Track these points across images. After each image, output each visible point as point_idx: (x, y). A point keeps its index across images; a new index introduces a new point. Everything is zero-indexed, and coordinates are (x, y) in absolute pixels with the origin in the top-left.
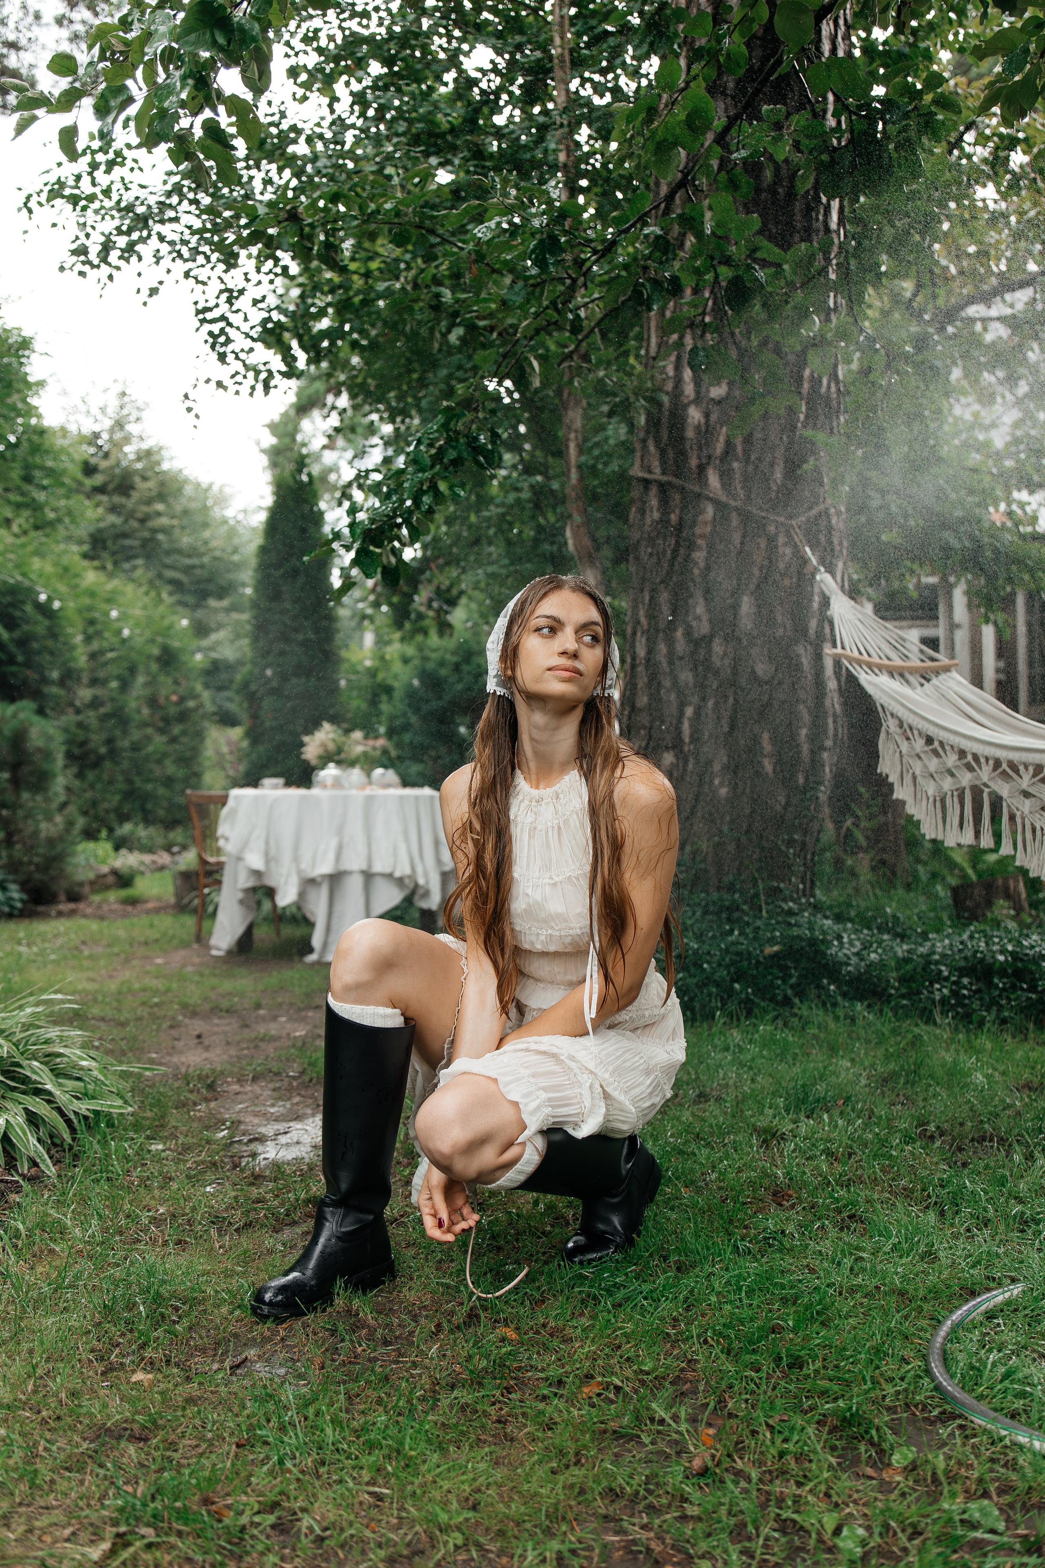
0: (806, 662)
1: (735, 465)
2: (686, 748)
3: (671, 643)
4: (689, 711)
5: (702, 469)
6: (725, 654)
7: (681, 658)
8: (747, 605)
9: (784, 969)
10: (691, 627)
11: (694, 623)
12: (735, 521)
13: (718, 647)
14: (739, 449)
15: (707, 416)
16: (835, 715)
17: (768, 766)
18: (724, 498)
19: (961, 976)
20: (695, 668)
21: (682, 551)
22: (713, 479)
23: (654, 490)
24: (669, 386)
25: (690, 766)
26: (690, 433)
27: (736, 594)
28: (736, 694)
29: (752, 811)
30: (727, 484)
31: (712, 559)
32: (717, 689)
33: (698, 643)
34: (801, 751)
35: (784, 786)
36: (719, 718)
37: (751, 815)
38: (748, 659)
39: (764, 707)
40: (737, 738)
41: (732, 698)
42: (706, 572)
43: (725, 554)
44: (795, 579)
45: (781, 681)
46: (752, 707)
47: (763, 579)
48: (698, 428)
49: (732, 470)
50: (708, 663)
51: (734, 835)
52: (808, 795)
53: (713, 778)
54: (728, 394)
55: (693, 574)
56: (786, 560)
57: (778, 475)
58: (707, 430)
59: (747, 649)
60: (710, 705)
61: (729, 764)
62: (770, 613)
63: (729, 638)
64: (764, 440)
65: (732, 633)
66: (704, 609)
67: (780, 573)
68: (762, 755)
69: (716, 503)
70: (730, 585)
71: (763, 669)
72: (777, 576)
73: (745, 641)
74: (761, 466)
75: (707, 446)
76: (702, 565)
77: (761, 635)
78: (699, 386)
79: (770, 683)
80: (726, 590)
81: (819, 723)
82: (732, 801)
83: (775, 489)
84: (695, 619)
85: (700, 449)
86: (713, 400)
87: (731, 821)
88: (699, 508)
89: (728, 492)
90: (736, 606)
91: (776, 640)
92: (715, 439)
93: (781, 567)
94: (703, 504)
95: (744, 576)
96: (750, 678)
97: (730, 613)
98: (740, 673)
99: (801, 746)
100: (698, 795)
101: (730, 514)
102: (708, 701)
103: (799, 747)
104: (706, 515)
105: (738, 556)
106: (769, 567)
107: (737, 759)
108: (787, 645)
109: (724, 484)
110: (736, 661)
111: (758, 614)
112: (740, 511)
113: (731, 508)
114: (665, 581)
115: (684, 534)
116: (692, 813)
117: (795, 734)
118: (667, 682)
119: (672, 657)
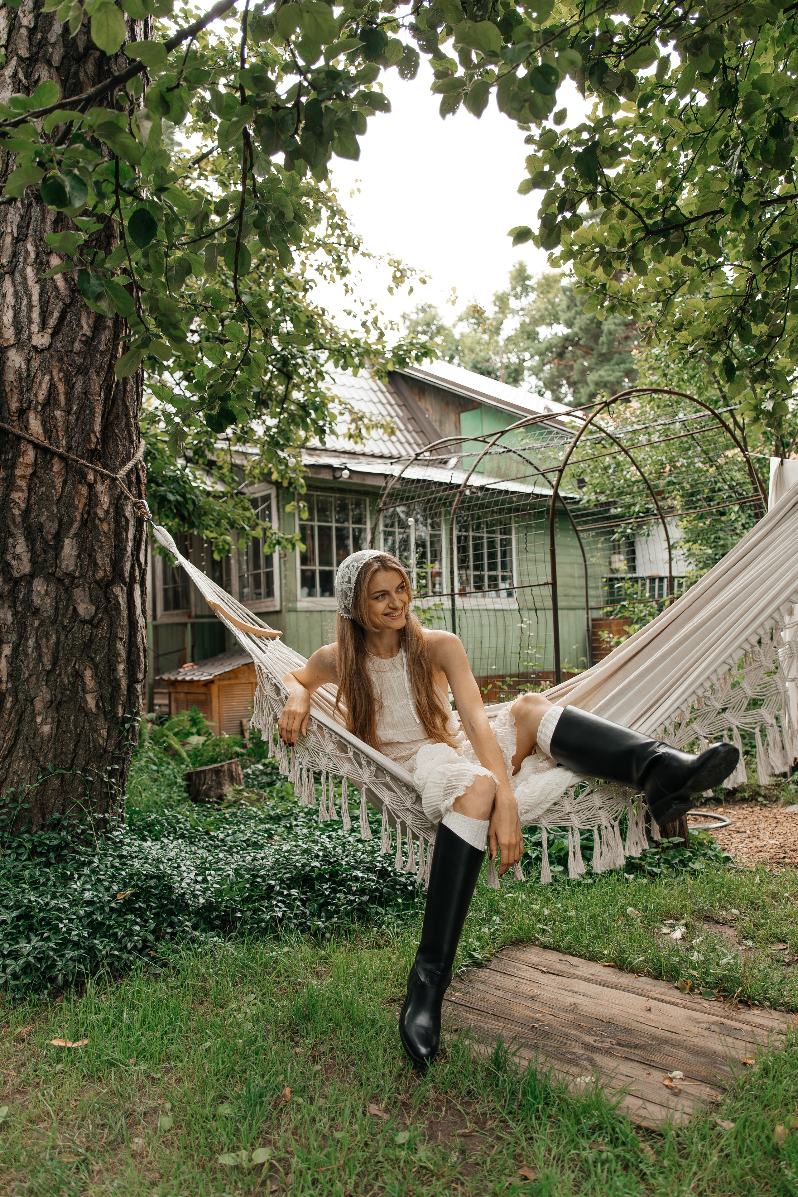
0: (122, 600)
1: (58, 413)
5: (22, 412)
6: (47, 593)
8: (69, 547)
9: (140, 914)
10: (9, 565)
11: (14, 563)
12: (57, 466)
13: (39, 586)
14: (62, 398)
15: (28, 361)
17: (91, 702)
18: (46, 444)
19: (289, 888)
20: (13, 606)
22: (35, 424)
26: (10, 377)
27: (59, 537)
28: (57, 632)
29: (76, 746)
30: (48, 430)
31: (32, 501)
32: (38, 628)
33: (16, 582)
34: (119, 685)
35: (106, 719)
36: (40, 656)
37: (75, 750)
38: (70, 597)
39: (85, 644)
40: (59, 675)
41: (54, 637)
42: (26, 513)
43: (46, 497)
44: (113, 526)
45: (101, 620)
46: (74, 645)
47: (84, 523)
48: (19, 372)
49: (54, 418)
50: (28, 602)
51: (58, 771)
52: (127, 726)
53: (34, 715)
54: (51, 345)
55: (14, 515)
56: (105, 507)
57: (97, 428)
58: (28, 376)
59: (68, 590)
60: (31, 643)
61: (51, 702)
62: (90, 556)
63: (50, 578)
64: (85, 393)
65: (53, 574)
66: (25, 548)
67: (99, 519)
68: (84, 691)
69: (36, 446)
70: (51, 527)
71: (85, 609)
72: (97, 522)
73: (67, 582)
74: (82, 417)
75: (28, 390)
76: (23, 506)
77: (82, 576)
78: (20, 333)
79: (90, 622)
80: (48, 532)
81: (133, 658)
82: (55, 738)
83: (94, 440)
84: (14, 558)
85: (21, 393)
86: (35, 348)
87: (55, 757)
88: (19, 450)
89: (50, 438)
90: (58, 548)
91: (96, 582)
92: (36, 386)
93: (101, 514)
94: (23, 446)
95: (65, 519)
96: (72, 617)
97: (51, 554)
98: (61, 612)
99: (119, 680)
100: (18, 732)
101: (52, 459)
102: (27, 640)
103: (117, 682)
104: (26, 458)
105: (59, 500)
106: (89, 513)
107: (59, 696)
108: (106, 586)
109: (45, 431)
110: (57, 599)
111: (79, 556)
112: (62, 457)
113: (54, 454)
115: (2, 474)
116: (10, 751)
117: (113, 670)
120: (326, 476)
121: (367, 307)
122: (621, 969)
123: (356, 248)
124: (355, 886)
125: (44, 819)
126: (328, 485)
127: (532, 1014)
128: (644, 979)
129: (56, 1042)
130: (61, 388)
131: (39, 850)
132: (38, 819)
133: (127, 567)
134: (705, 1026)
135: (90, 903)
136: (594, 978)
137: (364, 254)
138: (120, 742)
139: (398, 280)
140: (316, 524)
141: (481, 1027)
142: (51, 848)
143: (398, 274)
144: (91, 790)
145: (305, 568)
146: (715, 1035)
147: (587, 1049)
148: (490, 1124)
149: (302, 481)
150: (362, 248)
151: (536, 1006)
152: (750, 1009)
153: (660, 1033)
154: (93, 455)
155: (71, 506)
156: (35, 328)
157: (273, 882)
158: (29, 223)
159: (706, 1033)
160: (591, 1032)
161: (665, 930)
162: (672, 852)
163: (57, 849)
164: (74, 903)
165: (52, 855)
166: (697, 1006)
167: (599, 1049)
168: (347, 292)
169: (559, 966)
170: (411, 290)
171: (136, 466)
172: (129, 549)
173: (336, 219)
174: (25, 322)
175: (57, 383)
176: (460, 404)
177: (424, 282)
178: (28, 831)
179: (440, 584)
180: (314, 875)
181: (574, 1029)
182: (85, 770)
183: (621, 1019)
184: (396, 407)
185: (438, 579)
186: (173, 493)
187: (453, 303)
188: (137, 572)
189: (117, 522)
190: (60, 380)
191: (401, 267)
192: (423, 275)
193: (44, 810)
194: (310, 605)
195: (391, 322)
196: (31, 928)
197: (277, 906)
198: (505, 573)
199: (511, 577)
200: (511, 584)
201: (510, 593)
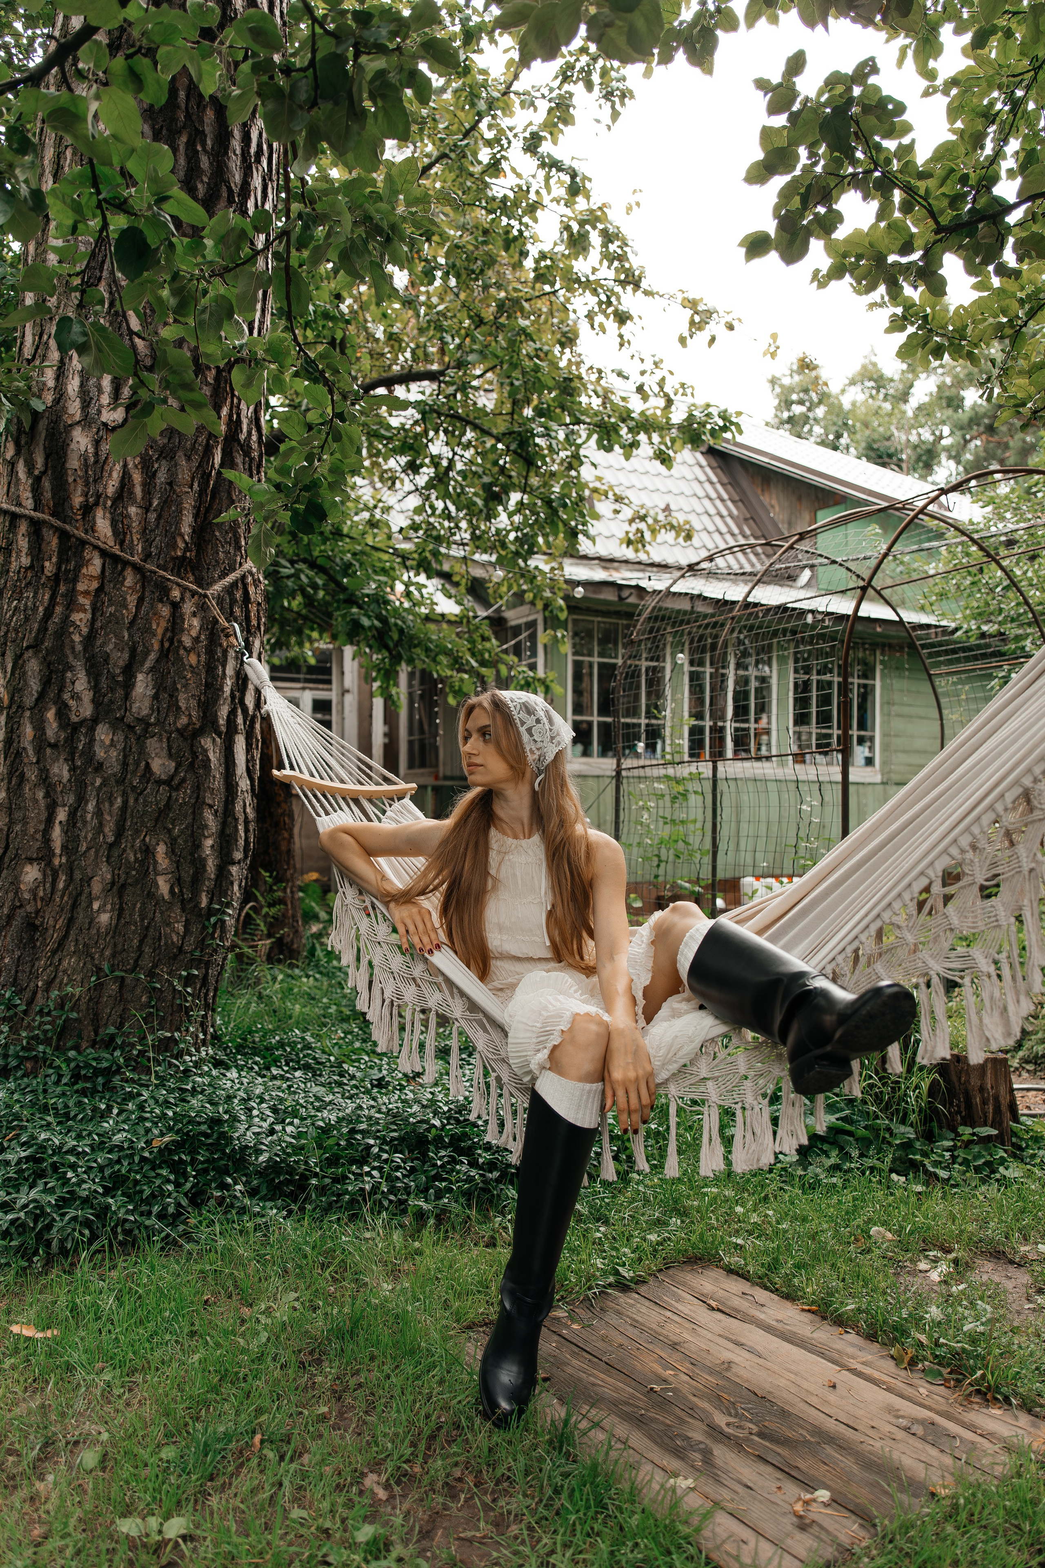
0: (214, 756)
1: (133, 510)
2: (56, 862)
3: (40, 727)
4: (62, 815)
5: (87, 510)
6: (112, 744)
7: (54, 746)
8: (142, 685)
9: (178, 1168)
10: (66, 706)
11: (72, 703)
12: (130, 579)
13: (103, 734)
14: (138, 491)
15: (97, 443)
16: (247, 822)
17: (163, 886)
18: (117, 550)
19: (392, 1151)
20: (70, 759)
21: (58, 609)
22: (103, 524)
23: (23, 528)
24: (49, 398)
25: (61, 884)
26: (74, 463)
27: (129, 671)
28: (124, 794)
29: (141, 942)
30: (120, 533)
31: (98, 624)
32: (100, 787)
33: (76, 728)
34: (204, 866)
35: (183, 910)
36: (101, 825)
37: (140, 947)
38: (142, 751)
39: (160, 812)
40: (124, 850)
41: (119, 800)
42: (89, 639)
43: (115, 619)
44: (203, 658)
45: (183, 780)
46: (145, 813)
47: (164, 654)
48: (84, 457)
49: (128, 516)
50: (89, 753)
51: (117, 973)
52: (213, 920)
53: (90, 900)
54: (125, 421)
55: (73, 641)
56: (194, 633)
57: (186, 529)
58: (96, 462)
59: (141, 740)
60: (91, 807)
61: (113, 883)
62: (171, 696)
63: (117, 724)
64: (170, 484)
65: (122, 719)
66: (86, 685)
67: (185, 648)
68: (155, 872)
69: (104, 554)
70: (120, 658)
71: (160, 765)
72: (182, 652)
73: (139, 729)
74: (165, 515)
75: (95, 481)
76: (85, 630)
77: (158, 722)
78: (88, 406)
79: (168, 782)
80: (115, 665)
81: (228, 832)
82: (115, 930)
83: (181, 545)
84: (72, 697)
85: (87, 484)
86: (105, 425)
87: (114, 955)
88: (82, 557)
89: (122, 543)
90: (128, 685)
91: (178, 730)
92: (106, 474)
93: (187, 641)
94: (87, 554)
95: (140, 649)
96: (143, 776)
97: (120, 693)
98: (131, 768)
99: (205, 860)
100: (71, 921)
101: (123, 570)
102: (87, 802)
103: (203, 862)
104: (91, 568)
105: (132, 623)
106: (171, 641)
107: (123, 876)
108: (191, 735)
109: (115, 533)
110: (126, 753)
111: (156, 697)
112: (136, 568)
113: (126, 563)
114: (35, 646)
115: (62, 589)
116: (61, 944)
117: (197, 846)
118: (32, 775)
119: (41, 743)
120: (609, 596)
121: (648, 365)
122: (824, 1318)
123: (637, 285)
124: (484, 1157)
125: (96, 1034)
126: (612, 608)
127: (660, 1370)
128: (852, 1337)
129: (15, 1329)
130: (137, 477)
131: (83, 1072)
132: (88, 1032)
133: (224, 712)
134: (903, 1422)
135: (118, 1148)
136: (779, 1326)
137: (647, 293)
138: (203, 940)
139: (695, 326)
140: (596, 660)
141: (580, 1380)
142: (97, 1072)
143: (697, 319)
144: (158, 1000)
145: (579, 718)
146: (912, 1440)
147: (710, 1435)
148: (514, 1529)
149: (561, 602)
150: (644, 284)
151: (673, 1358)
152: (987, 1407)
153: (830, 1425)
154: (180, 566)
155: (148, 631)
156: (105, 399)
157: (372, 1142)
158: (103, 262)
159: (900, 1435)
160: (729, 1409)
161: (923, 1265)
162: (976, 1149)
163: (108, 1073)
164: (97, 1146)
165: (100, 1080)
166: (909, 1391)
167: (728, 1437)
168: (622, 345)
169: (736, 1302)
170: (713, 340)
172: (227, 689)
173: (612, 247)
174: (94, 392)
175: (132, 471)
176: (817, 498)
177: (731, 327)
178: (76, 1048)
179: (769, 744)
180: (430, 1137)
181: (710, 1401)
182: (151, 974)
183: (785, 1395)
184: (729, 503)
185: (765, 738)
186: (369, 617)
187: (773, 355)
188: (240, 720)
189: (211, 651)
190: (136, 466)
191: (701, 308)
192: (729, 318)
193: (96, 1022)
194: (583, 767)
195: (683, 385)
197: (368, 1174)
198: (862, 733)
199: (872, 739)
200: (871, 749)
201: (869, 761)
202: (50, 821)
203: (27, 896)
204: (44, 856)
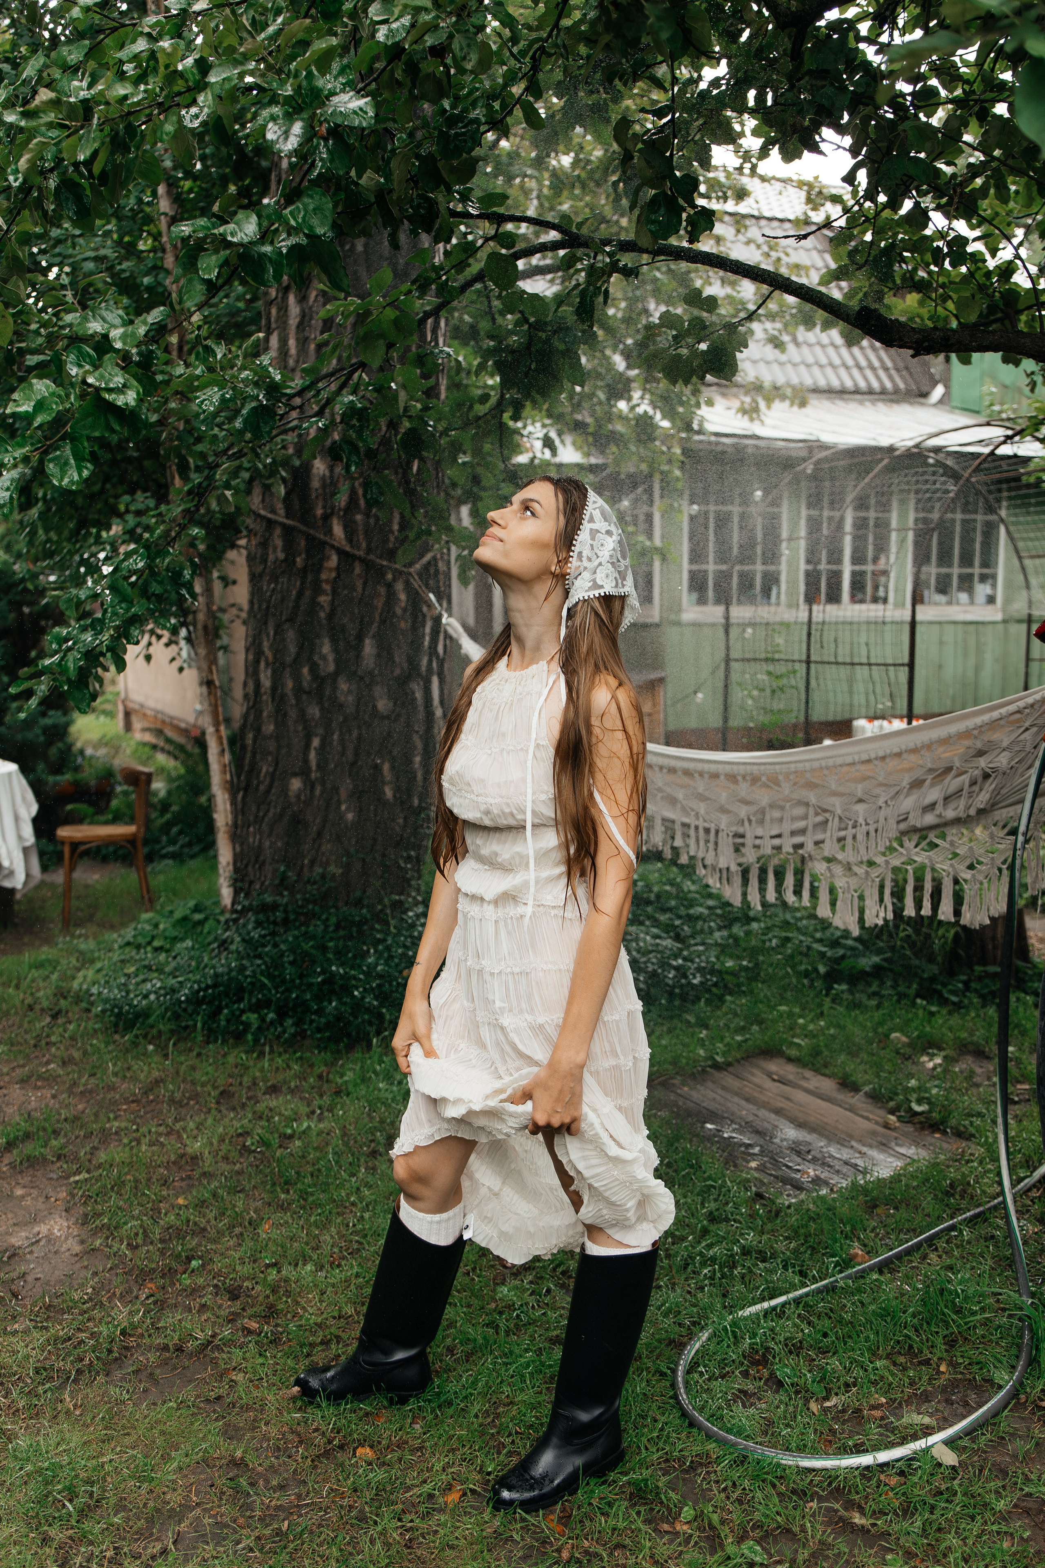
0: (419, 695)
1: (359, 517)
2: (313, 775)
3: (297, 678)
4: (316, 742)
5: (327, 518)
6: (349, 692)
7: (309, 693)
8: (369, 647)
10: (316, 664)
11: (321, 662)
12: (358, 569)
13: (343, 684)
14: (362, 502)
17: (389, 793)
18: (348, 549)
20: (320, 702)
21: (308, 593)
22: (338, 530)
23: (278, 531)
25: (318, 792)
26: (316, 484)
27: (360, 638)
28: (359, 728)
29: (375, 833)
30: (350, 535)
31: (336, 604)
32: (342, 723)
33: (324, 680)
34: (415, 777)
35: (402, 809)
36: (344, 748)
37: (374, 836)
38: (370, 695)
39: (384, 739)
40: (361, 768)
41: (356, 732)
42: (331, 616)
43: (348, 599)
44: (410, 622)
46: (374, 740)
47: (383, 622)
48: (323, 479)
49: (355, 522)
50: (333, 699)
51: (360, 855)
53: (339, 803)
55: (320, 617)
56: (403, 605)
57: (395, 527)
58: (331, 483)
59: (369, 687)
60: (335, 737)
61: (354, 792)
62: (388, 654)
63: (352, 676)
65: (355, 672)
66: (330, 649)
67: (397, 617)
68: (384, 783)
69: (340, 552)
70: (353, 628)
71: (383, 705)
72: (396, 620)
73: (367, 680)
74: (381, 519)
75: (331, 497)
76: (328, 609)
77: (381, 674)
79: (389, 717)
80: (350, 633)
82: (357, 825)
83: (393, 539)
84: (321, 658)
85: (325, 500)
87: (357, 842)
88: (324, 555)
89: (351, 542)
90: (359, 648)
91: (394, 678)
92: (338, 492)
93: (399, 611)
94: (327, 552)
95: (366, 620)
96: (372, 713)
97: (353, 653)
98: (363, 708)
99: (415, 772)
100: (326, 818)
101: (353, 562)
102: (333, 734)
104: (330, 562)
105: (360, 601)
106: (387, 612)
107: (361, 786)
108: (404, 681)
109: (347, 535)
110: (359, 697)
111: (378, 655)
112: (362, 560)
113: (354, 557)
114: (291, 620)
115: (310, 578)
116: (319, 834)
117: (409, 761)
118: (293, 714)
119: (299, 690)
122: (843, 1086)
125: (348, 897)
130: (361, 493)
132: (343, 896)
133: (425, 661)
135: (380, 976)
136: (815, 1090)
140: (712, 508)
145: (694, 567)
152: (933, 1133)
154: (392, 554)
155: (371, 606)
161: (924, 1058)
162: (985, 981)
164: (368, 974)
171: (434, 558)
172: (426, 643)
175: (358, 489)
182: (383, 855)
188: (435, 665)
189: (415, 617)
194: (699, 616)
196: (333, 992)
198: (985, 571)
199: (994, 577)
200: (994, 586)
201: (991, 600)
202: (307, 746)
203: (293, 800)
204: (304, 772)
